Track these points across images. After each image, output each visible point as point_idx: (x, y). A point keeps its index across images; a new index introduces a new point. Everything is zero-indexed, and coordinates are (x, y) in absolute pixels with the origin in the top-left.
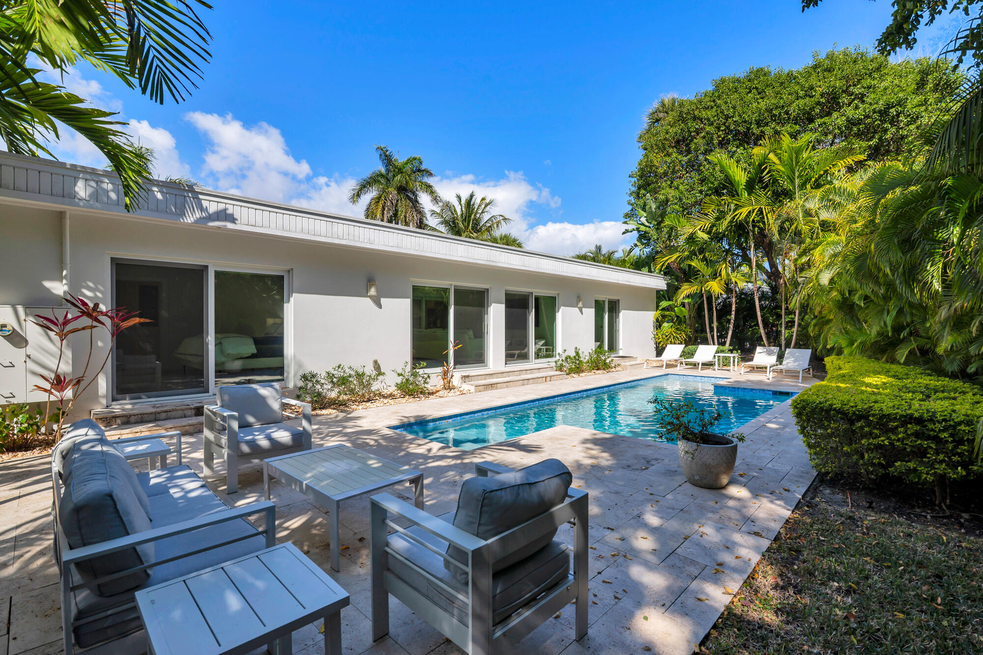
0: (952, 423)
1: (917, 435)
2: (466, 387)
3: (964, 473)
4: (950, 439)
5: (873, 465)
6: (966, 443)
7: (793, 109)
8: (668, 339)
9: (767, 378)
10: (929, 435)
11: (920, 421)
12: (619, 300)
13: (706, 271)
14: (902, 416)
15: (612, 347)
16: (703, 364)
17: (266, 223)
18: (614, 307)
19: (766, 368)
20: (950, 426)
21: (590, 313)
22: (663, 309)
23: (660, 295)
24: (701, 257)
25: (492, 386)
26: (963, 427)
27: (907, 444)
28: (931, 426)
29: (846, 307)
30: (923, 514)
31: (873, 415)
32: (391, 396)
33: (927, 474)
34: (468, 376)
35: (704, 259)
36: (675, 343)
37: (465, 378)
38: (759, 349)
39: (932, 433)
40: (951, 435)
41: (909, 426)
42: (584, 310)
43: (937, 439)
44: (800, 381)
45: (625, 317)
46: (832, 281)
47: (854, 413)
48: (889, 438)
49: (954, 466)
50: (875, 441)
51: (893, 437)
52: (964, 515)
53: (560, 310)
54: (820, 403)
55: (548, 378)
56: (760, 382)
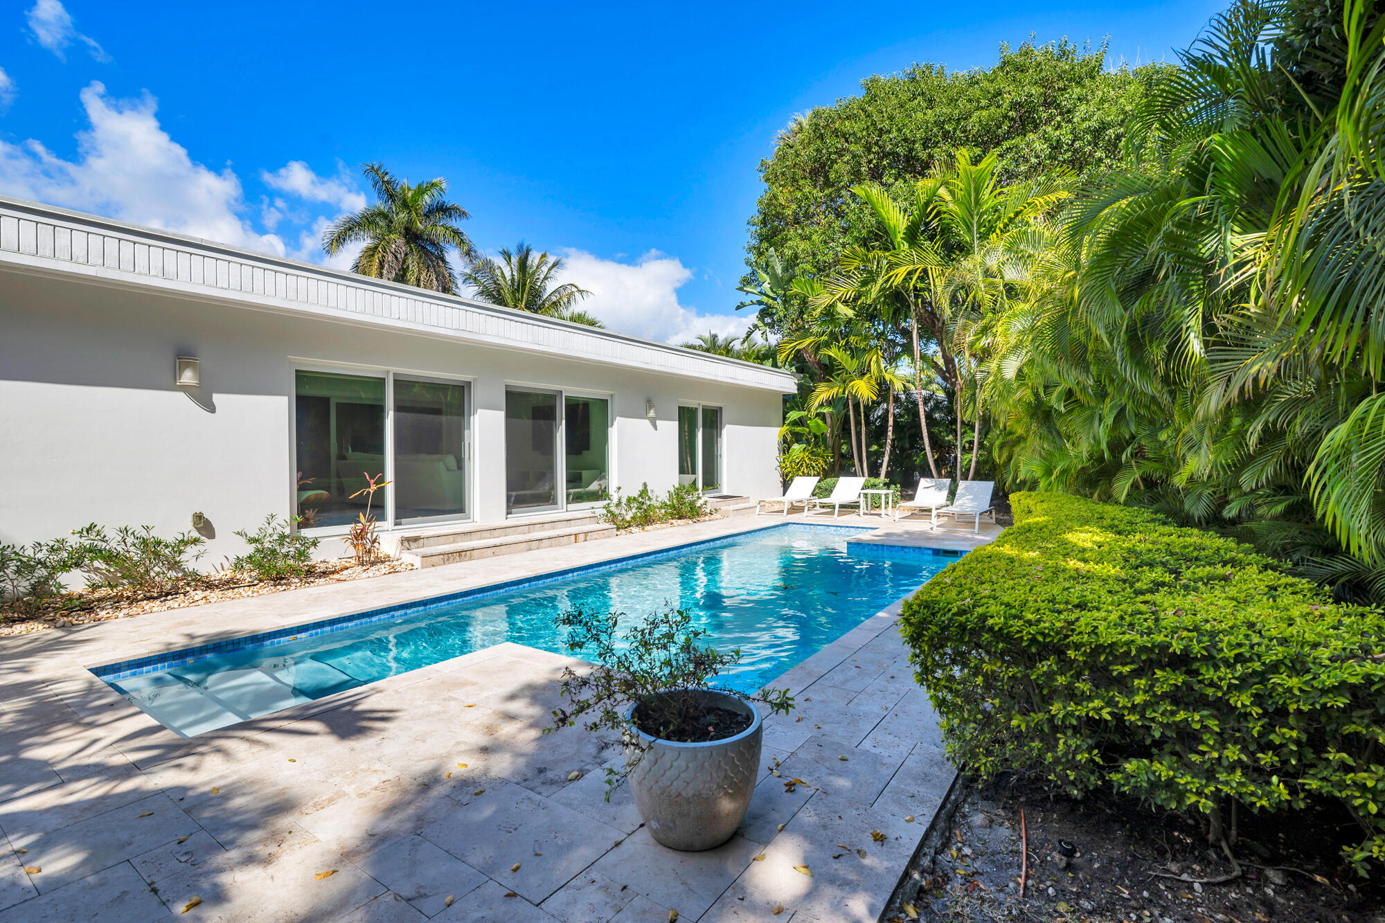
0: (1257, 666)
1: (1177, 698)
2: (408, 558)
3: (1285, 795)
4: (1256, 711)
5: (1076, 767)
6: (1291, 720)
7: (973, 124)
8: (799, 469)
9: (932, 527)
10: (1203, 697)
11: (1182, 661)
12: (721, 408)
13: (851, 364)
14: (1142, 649)
15: (711, 481)
16: (842, 506)
18: (713, 420)
19: (930, 510)
20: (1255, 672)
21: (670, 428)
22: (795, 423)
23: (789, 402)
24: (843, 342)
25: (461, 554)
26: (1282, 680)
27: (1153, 720)
28: (1209, 674)
29: (1041, 413)
30: (1185, 877)
31: (1077, 646)
32: (229, 584)
33: (1199, 793)
34: (416, 539)
35: (847, 346)
36: (809, 475)
37: (408, 542)
38: (923, 482)
39: (1210, 691)
40: (1258, 699)
41: (1159, 673)
42: (658, 422)
43: (1222, 708)
44: (976, 530)
45: (732, 438)
46: (1020, 374)
47: (1033, 640)
48: (1110, 702)
49: (1257, 773)
50: (1081, 711)
51: (1122, 701)
52: (1270, 873)
53: (615, 423)
55: (581, 537)
56: (924, 535)
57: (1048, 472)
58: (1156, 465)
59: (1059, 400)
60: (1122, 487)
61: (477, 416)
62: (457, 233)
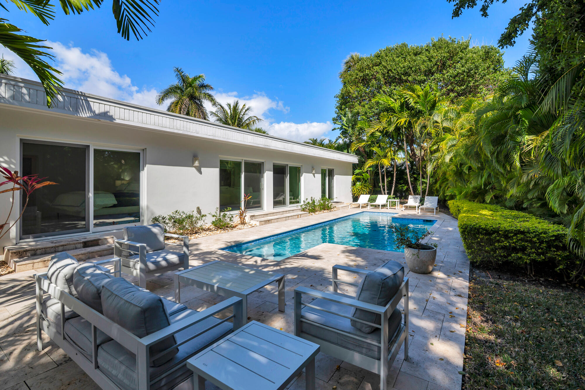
0: (537, 233)
1: (522, 240)
2: (253, 222)
3: (544, 258)
4: (538, 241)
5: (501, 256)
6: (544, 243)
7: (423, 68)
8: (360, 192)
9: (417, 212)
10: (527, 240)
11: (523, 233)
12: (333, 169)
13: (381, 153)
14: (515, 230)
15: (330, 197)
16: (382, 206)
17: (131, 119)
18: (331, 173)
19: (415, 207)
20: (537, 234)
21: (319, 176)
22: (356, 175)
23: (355, 166)
24: (378, 145)
25: (269, 221)
26: (543, 235)
27: (517, 245)
28: (528, 235)
29: (459, 174)
30: (524, 280)
31: (501, 231)
32: (209, 229)
33: (526, 259)
34: (254, 216)
35: (379, 147)
36: (363, 194)
37: (252, 217)
38: (410, 197)
39: (529, 239)
40: (538, 239)
41: (518, 235)
42: (316, 175)
43: (531, 241)
44: (435, 214)
45: (337, 179)
46: (451, 160)
47: (492, 230)
48: (508, 242)
49: (539, 254)
50: (502, 244)
51: (511, 242)
52: (541, 279)
53: (303, 175)
54: (474, 225)
55: (299, 216)
56: (415, 215)
57: (460, 193)
58: (500, 192)
59: (466, 169)
60: (488, 198)
61: (266, 174)
62: (210, 96)
